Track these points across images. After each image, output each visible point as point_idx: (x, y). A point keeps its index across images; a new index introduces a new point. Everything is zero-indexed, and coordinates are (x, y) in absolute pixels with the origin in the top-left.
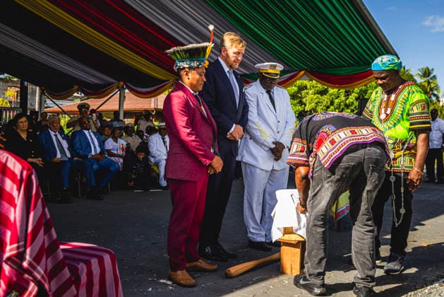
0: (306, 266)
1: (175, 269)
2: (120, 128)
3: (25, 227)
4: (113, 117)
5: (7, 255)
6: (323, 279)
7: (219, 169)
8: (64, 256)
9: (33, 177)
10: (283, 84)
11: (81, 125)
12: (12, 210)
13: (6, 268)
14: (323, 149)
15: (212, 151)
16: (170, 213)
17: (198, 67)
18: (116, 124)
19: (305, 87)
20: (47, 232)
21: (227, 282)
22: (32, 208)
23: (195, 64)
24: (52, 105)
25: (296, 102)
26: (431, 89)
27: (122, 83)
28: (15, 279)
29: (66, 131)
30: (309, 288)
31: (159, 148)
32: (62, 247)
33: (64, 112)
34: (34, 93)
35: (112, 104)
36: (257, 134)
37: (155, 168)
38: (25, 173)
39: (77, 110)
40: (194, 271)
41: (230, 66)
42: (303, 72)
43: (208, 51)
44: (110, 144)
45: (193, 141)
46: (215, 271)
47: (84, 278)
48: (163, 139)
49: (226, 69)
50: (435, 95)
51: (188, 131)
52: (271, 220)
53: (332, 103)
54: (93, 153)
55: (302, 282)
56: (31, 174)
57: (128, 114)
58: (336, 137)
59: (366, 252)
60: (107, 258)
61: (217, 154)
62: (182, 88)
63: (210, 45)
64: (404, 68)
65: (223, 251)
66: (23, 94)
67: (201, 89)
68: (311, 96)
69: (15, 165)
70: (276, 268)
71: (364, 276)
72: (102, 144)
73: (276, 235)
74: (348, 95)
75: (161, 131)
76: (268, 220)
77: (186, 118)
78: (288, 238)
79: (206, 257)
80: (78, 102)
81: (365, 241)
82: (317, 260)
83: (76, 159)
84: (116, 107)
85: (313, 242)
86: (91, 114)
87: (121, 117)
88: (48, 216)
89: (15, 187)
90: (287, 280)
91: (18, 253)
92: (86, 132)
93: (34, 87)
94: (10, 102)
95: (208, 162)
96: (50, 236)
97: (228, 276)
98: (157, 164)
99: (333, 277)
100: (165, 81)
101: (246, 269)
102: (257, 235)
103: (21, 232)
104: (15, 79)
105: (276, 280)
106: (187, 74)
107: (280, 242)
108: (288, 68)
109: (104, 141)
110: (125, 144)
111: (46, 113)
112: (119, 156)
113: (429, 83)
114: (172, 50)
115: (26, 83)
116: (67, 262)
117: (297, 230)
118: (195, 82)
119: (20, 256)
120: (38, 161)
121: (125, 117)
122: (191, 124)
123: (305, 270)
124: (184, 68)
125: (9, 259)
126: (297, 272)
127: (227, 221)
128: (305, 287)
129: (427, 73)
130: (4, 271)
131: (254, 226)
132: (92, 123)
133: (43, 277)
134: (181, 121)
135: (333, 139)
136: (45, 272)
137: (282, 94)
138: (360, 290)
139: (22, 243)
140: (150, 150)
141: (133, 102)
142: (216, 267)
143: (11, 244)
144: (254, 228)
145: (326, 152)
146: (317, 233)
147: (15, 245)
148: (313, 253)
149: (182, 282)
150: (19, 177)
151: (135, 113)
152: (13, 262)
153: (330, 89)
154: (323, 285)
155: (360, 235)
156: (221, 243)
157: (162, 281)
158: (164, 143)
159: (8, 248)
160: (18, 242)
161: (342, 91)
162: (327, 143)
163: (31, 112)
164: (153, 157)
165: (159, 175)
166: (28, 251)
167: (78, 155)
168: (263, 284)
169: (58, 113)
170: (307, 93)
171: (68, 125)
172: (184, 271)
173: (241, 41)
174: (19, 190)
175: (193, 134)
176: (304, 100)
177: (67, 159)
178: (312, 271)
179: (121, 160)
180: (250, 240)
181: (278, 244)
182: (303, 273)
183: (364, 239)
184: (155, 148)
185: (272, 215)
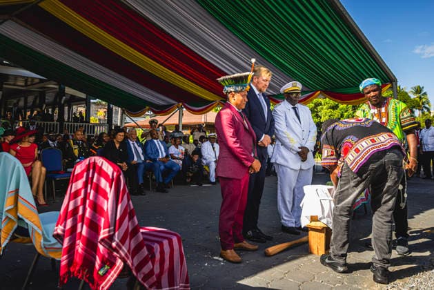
0: (331, 247)
1: (225, 249)
2: (180, 138)
3: (114, 215)
4: (174, 129)
5: (101, 237)
6: (345, 259)
7: (258, 170)
8: (144, 238)
9: (121, 177)
10: (304, 101)
11: (152, 136)
12: (106, 202)
13: (101, 247)
14: (350, 156)
15: (252, 155)
16: (220, 203)
17: (241, 91)
18: (177, 135)
19: (321, 104)
20: (131, 218)
21: (266, 259)
22: (120, 200)
23: (239, 88)
24: (130, 121)
25: (314, 115)
26: (423, 103)
27: (181, 104)
28: (107, 256)
29: (141, 140)
30: (333, 266)
31: (210, 152)
32: (141, 230)
33: (139, 126)
34: (117, 112)
35: (173, 119)
36: (287, 141)
37: (207, 168)
38: (115, 174)
39: (148, 124)
40: (240, 250)
41: (260, 90)
42: (319, 92)
43: (250, 78)
44: (173, 150)
45: (238, 148)
46: (256, 250)
47: (158, 256)
48: (213, 145)
49: (257, 92)
50: (426, 108)
51: (234, 140)
52: (300, 210)
53: (342, 116)
54: (160, 157)
55: (327, 261)
56: (120, 174)
57: (185, 127)
58: (359, 146)
59: (383, 239)
60: (175, 239)
61: (256, 158)
62: (230, 107)
63: (251, 74)
64: (400, 87)
65: (262, 233)
66: (110, 113)
67: (244, 107)
68: (324, 111)
69: (108, 168)
70: (305, 249)
71: (381, 259)
72: (167, 149)
73: (305, 222)
74: (355, 109)
75: (210, 139)
76: (296, 209)
77: (232, 130)
78: (314, 224)
79: (249, 239)
80: (148, 118)
81: (383, 230)
82: (341, 243)
83: (148, 161)
84: (177, 122)
85: (339, 229)
86: (158, 127)
87: (180, 130)
88: (132, 207)
89: (108, 184)
90: (315, 259)
91: (109, 236)
92: (155, 141)
93: (117, 108)
94: (100, 120)
95: (249, 164)
96: (133, 223)
97: (267, 255)
98: (208, 165)
99: (353, 258)
100: (213, 101)
101: (281, 249)
102: (288, 221)
103: (112, 219)
104: (104, 103)
105: (305, 259)
106: (233, 96)
107: (308, 228)
108: (306, 89)
109: (168, 148)
110: (184, 149)
111: (126, 127)
112: (179, 159)
113: (420, 98)
114: (222, 78)
115: (111, 106)
116: (146, 242)
117: (321, 219)
118: (239, 102)
119: (111, 238)
120: (124, 165)
121: (183, 129)
122: (236, 134)
123: (331, 251)
124: (231, 92)
125: (102, 240)
126: (322, 252)
127: (263, 210)
128: (330, 265)
129: (418, 90)
130: (99, 249)
131: (287, 214)
132: (159, 134)
133: (126, 255)
134: (229, 132)
135: (357, 149)
136: (129, 251)
137: (304, 110)
138: (377, 269)
139: (112, 228)
140: (203, 154)
141: (189, 118)
142: (257, 247)
143: (104, 228)
144: (285, 216)
145: (352, 159)
146: (343, 221)
147: (107, 230)
148: (338, 238)
149: (231, 259)
150: (111, 177)
151: (191, 126)
152: (106, 242)
153: (340, 105)
154: (345, 265)
155: (379, 224)
156: (259, 228)
157: (215, 258)
158: (214, 148)
159: (102, 231)
160: (109, 227)
161: (350, 106)
162: (352, 152)
163: (115, 127)
164: (205, 159)
165: (209, 173)
166: (117, 234)
167: (150, 159)
168: (295, 262)
169: (134, 127)
170: (322, 109)
171: (143, 136)
172: (233, 250)
173: (268, 72)
174: (111, 187)
175: (237, 143)
176: (320, 114)
177: (141, 162)
178: (336, 252)
179: (181, 162)
180: (283, 226)
181: (306, 230)
182: (329, 253)
183: (382, 228)
184: (206, 153)
185: (301, 205)
